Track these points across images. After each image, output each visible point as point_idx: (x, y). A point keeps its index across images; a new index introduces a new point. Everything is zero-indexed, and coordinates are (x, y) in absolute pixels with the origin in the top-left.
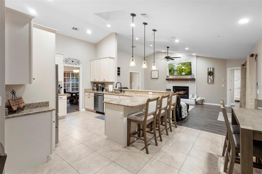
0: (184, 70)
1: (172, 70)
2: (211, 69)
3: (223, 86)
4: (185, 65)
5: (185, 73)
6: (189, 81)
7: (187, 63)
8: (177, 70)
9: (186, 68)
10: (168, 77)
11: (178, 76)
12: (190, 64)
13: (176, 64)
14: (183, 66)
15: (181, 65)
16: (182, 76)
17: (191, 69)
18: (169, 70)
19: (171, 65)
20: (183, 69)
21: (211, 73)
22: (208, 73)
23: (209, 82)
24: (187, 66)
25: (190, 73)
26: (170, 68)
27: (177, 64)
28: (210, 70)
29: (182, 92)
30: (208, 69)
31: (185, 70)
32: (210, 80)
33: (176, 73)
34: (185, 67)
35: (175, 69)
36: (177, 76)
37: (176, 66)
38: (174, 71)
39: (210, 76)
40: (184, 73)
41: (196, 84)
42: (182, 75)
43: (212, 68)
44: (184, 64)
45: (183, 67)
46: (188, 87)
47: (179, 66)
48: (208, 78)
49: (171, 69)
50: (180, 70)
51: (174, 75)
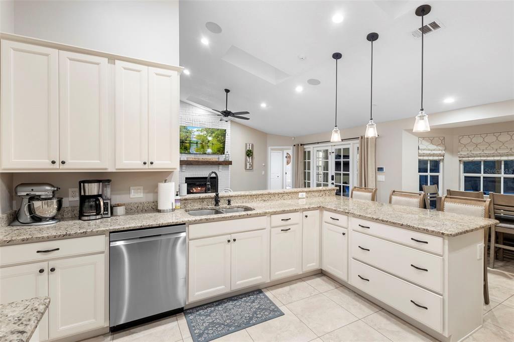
0: (211, 145)
1: (186, 140)
2: (249, 145)
3: (263, 173)
4: (214, 135)
5: (213, 150)
7: (218, 130)
8: (197, 143)
9: (215, 142)
11: (198, 155)
12: (223, 133)
13: (195, 129)
14: (210, 136)
15: (205, 132)
16: (207, 155)
17: (224, 143)
18: (180, 140)
19: (185, 130)
20: (209, 141)
21: (249, 153)
22: (247, 152)
23: (248, 168)
24: (218, 137)
25: (222, 151)
26: (182, 136)
27: (197, 130)
28: (249, 148)
29: (199, 189)
30: (246, 144)
31: (213, 144)
32: (248, 164)
33: (193, 149)
34: (213, 137)
35: (194, 139)
36: (196, 155)
37: (196, 133)
38: (190, 143)
39: (249, 157)
40: (209, 151)
41: (230, 172)
42: (205, 154)
43: (251, 145)
44: (211, 131)
45: (210, 138)
47: (202, 134)
48: (246, 160)
49: (183, 139)
50: (204, 144)
51: (190, 153)
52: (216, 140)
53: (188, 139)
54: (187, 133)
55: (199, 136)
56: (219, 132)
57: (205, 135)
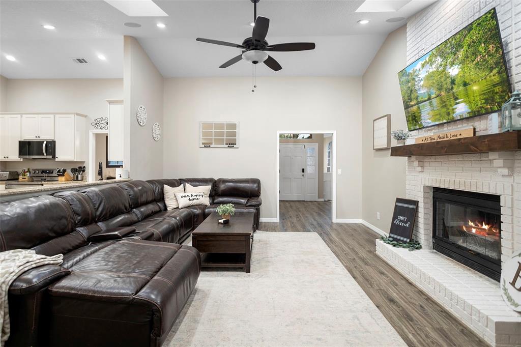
0: (461, 88)
1: (412, 99)
4: (461, 54)
6: (492, 156)
8: (429, 99)
9: (472, 73)
10: (399, 138)
11: (440, 128)
12: (489, 31)
13: (418, 66)
14: (452, 64)
15: (439, 60)
17: (501, 63)
18: (404, 101)
19: (405, 78)
20: (453, 82)
24: (475, 54)
26: (404, 93)
27: (423, 66)
31: (465, 84)
34: (462, 62)
35: (422, 91)
37: (423, 75)
38: (418, 103)
44: (453, 47)
45: (454, 71)
46: (496, 199)
47: (433, 69)
49: (407, 97)
50: (443, 93)
51: (424, 128)
52: (472, 65)
53: (412, 95)
54: (409, 82)
55: (430, 77)
56: (475, 35)
57: (441, 69)
